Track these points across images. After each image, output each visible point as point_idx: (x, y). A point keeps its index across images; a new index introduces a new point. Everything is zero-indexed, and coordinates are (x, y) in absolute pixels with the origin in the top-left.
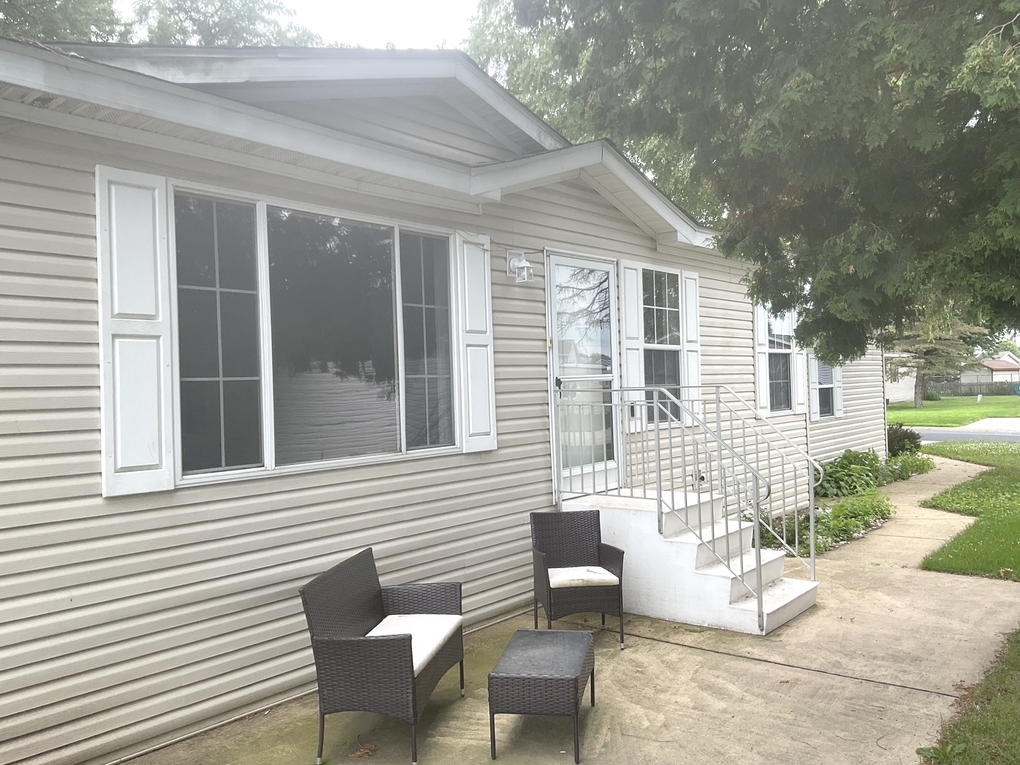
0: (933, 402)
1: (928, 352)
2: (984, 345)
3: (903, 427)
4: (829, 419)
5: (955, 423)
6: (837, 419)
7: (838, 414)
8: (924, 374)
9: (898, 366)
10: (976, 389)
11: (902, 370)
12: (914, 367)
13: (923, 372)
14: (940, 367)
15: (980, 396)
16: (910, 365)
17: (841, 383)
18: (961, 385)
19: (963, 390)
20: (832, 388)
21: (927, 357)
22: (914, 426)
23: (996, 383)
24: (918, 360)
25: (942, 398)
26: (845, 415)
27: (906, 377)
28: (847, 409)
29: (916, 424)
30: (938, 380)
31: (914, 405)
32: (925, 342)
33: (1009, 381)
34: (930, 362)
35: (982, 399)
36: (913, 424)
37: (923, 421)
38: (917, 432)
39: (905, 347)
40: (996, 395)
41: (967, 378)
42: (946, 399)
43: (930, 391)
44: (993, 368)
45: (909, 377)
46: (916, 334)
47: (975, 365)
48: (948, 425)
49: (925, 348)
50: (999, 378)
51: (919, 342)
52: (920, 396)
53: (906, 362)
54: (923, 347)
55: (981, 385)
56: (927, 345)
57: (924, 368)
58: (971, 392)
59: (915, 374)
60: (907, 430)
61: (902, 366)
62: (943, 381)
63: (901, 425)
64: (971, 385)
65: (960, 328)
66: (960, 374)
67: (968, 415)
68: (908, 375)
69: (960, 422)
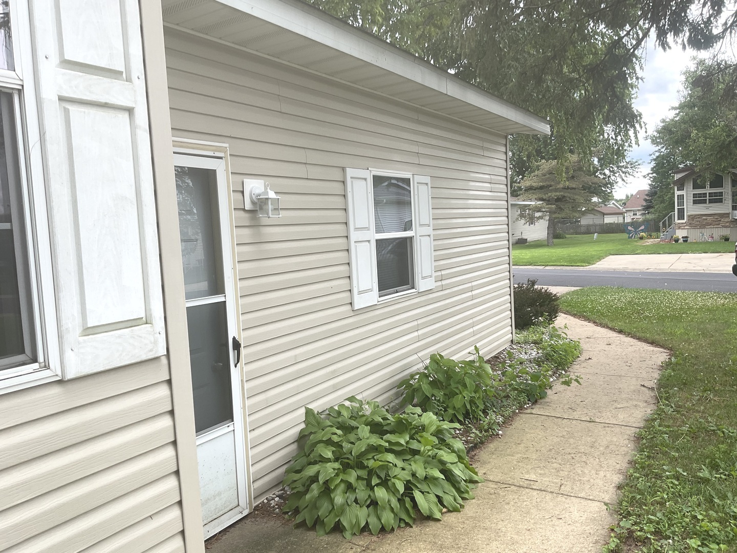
0: (561, 240)
1: (558, 200)
2: (599, 194)
3: (536, 287)
4: (403, 297)
5: (584, 262)
6: (421, 294)
7: (422, 284)
8: (554, 218)
9: (535, 211)
10: (592, 230)
11: (537, 214)
12: (547, 212)
13: (554, 216)
14: (568, 211)
15: (596, 234)
16: (544, 210)
17: (431, 228)
18: (581, 226)
19: (583, 229)
20: (411, 238)
21: (557, 203)
22: (547, 265)
23: (606, 223)
24: (550, 206)
25: (567, 236)
26: (439, 283)
27: (541, 220)
28: (443, 272)
29: (550, 264)
30: (563, 223)
31: (546, 243)
32: (556, 190)
33: (616, 222)
34: (560, 208)
35: (598, 237)
36: (546, 264)
37: (555, 261)
38: (554, 293)
39: (540, 196)
40: (607, 233)
41: (585, 221)
42: (571, 237)
43: (559, 231)
44: (605, 212)
45: (543, 220)
46: (549, 184)
47: (592, 210)
48: (579, 264)
49: (556, 196)
50: (608, 220)
51: (551, 191)
52: (551, 235)
53: (541, 208)
54: (554, 195)
55: (595, 225)
56: (558, 194)
57: (555, 213)
58: (589, 231)
59: (547, 218)
60: (541, 290)
61: (538, 212)
62: (568, 223)
63: (533, 283)
64: (588, 226)
65: (583, 179)
66: (580, 218)
67: (593, 253)
68: (542, 218)
69: (589, 261)
